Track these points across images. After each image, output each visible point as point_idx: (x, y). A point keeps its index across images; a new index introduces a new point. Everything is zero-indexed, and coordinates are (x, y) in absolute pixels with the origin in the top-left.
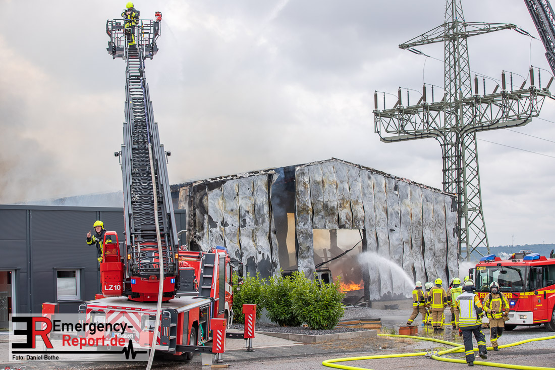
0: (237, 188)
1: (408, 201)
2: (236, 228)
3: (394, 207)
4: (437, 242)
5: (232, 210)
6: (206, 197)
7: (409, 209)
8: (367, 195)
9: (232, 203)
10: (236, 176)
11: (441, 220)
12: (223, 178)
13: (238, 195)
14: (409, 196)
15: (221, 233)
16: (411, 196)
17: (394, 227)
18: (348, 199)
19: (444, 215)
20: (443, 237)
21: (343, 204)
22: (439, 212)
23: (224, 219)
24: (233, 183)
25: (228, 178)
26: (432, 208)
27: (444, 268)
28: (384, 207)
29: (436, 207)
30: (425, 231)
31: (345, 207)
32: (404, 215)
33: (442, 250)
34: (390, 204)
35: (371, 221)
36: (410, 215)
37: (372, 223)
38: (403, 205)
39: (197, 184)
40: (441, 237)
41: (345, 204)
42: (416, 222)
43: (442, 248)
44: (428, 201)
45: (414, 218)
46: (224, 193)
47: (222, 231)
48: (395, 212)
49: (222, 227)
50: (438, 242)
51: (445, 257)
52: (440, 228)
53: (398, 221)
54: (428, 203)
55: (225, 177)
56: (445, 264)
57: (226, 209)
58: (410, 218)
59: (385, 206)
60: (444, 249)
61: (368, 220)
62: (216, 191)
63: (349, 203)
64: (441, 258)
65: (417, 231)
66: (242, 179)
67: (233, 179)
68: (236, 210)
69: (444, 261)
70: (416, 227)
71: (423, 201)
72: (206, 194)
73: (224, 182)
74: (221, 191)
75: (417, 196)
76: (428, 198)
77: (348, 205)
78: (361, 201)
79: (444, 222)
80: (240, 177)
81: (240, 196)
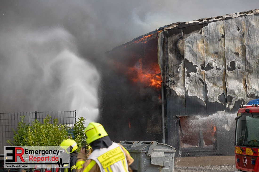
0: (223, 30)
2: (221, 71)
5: (216, 53)
6: (181, 42)
9: (216, 46)
10: (222, 17)
12: (204, 21)
13: (223, 36)
15: (201, 77)
23: (204, 62)
24: (217, 24)
25: (210, 20)
39: (171, 28)
46: (205, 36)
47: (202, 75)
49: (202, 70)
55: (206, 20)
57: (209, 52)
62: (195, 34)
66: (229, 21)
67: (216, 21)
68: (222, 53)
72: (182, 38)
73: (206, 24)
74: (201, 33)
80: (227, 19)
81: (226, 38)
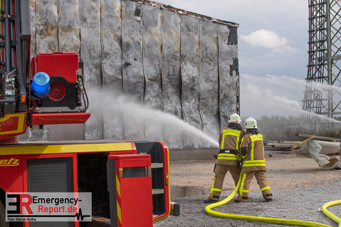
1: (157, 29)
3: (133, 36)
4: (203, 81)
7: (157, 39)
8: (89, 21)
11: (211, 54)
14: (159, 23)
16: (162, 23)
17: (131, 61)
18: (54, 25)
19: (216, 48)
20: (213, 75)
21: (47, 30)
22: (207, 45)
26: (197, 38)
27: (215, 113)
28: (116, 36)
29: (202, 38)
30: (185, 67)
31: (49, 35)
32: (148, 47)
33: (211, 91)
34: (126, 32)
35: (92, 52)
36: (159, 47)
37: (93, 54)
38: (147, 34)
40: (211, 76)
41: (49, 31)
42: (168, 55)
43: (210, 88)
44: (190, 30)
45: (166, 51)
48: (134, 42)
50: (206, 81)
51: (216, 100)
52: (210, 64)
53: (138, 53)
54: (190, 32)
56: (216, 108)
58: (159, 50)
59: (119, 34)
60: (214, 90)
61: (87, 52)
63: (56, 29)
64: (210, 100)
65: (171, 67)
69: (214, 104)
70: (169, 61)
71: (182, 30)
75: (172, 23)
76: (190, 27)
77: (54, 32)
78: (77, 27)
79: (216, 58)
